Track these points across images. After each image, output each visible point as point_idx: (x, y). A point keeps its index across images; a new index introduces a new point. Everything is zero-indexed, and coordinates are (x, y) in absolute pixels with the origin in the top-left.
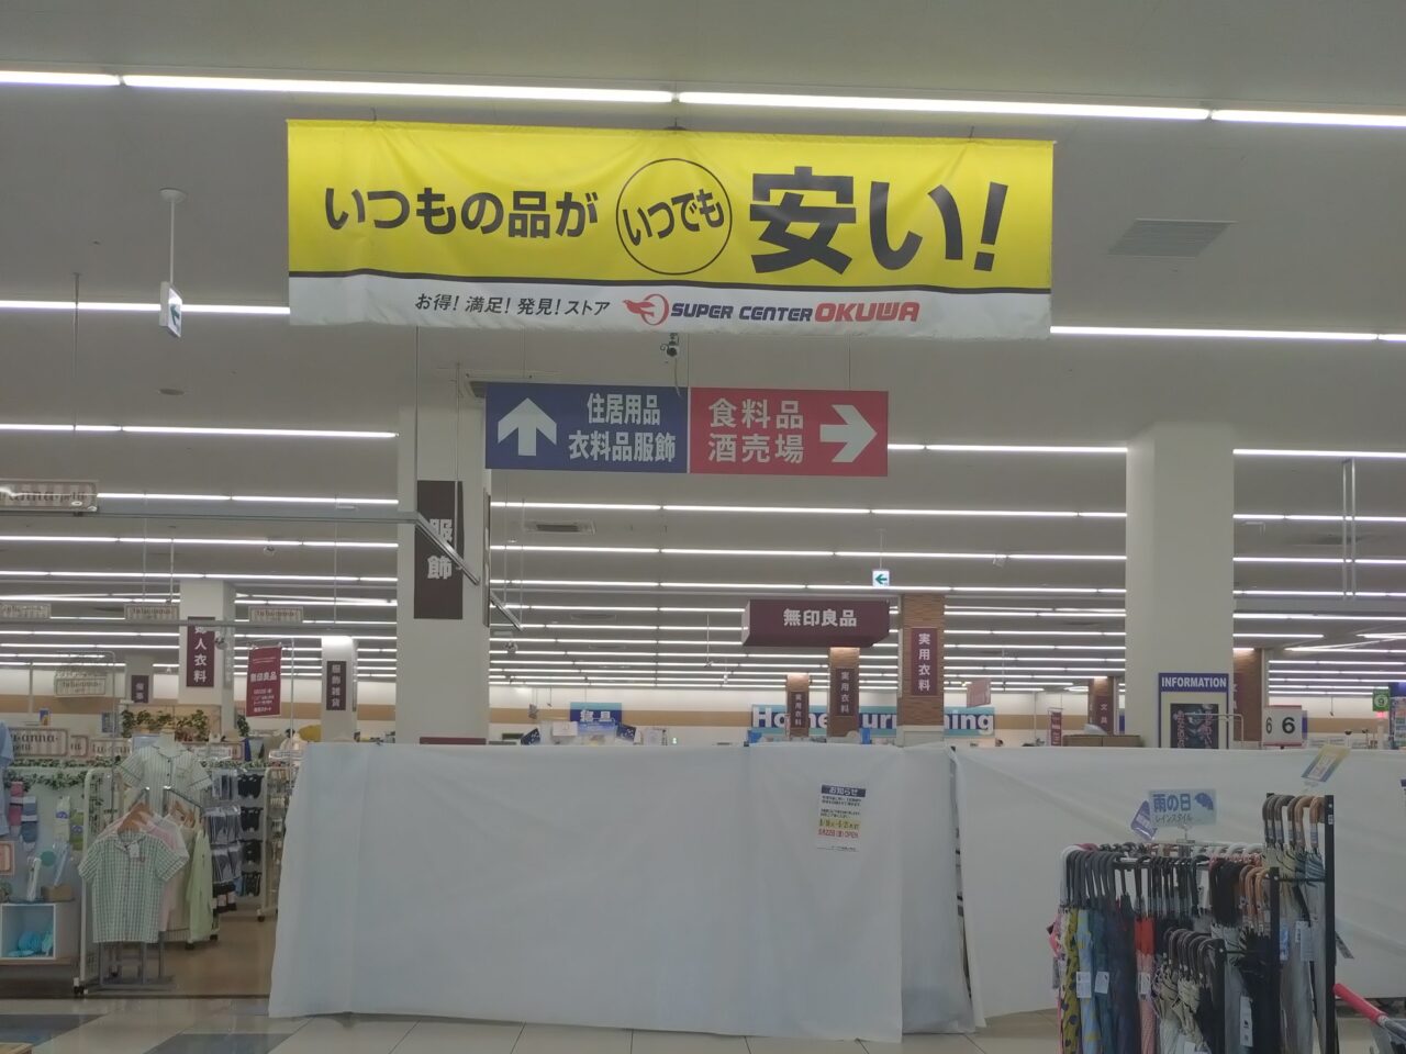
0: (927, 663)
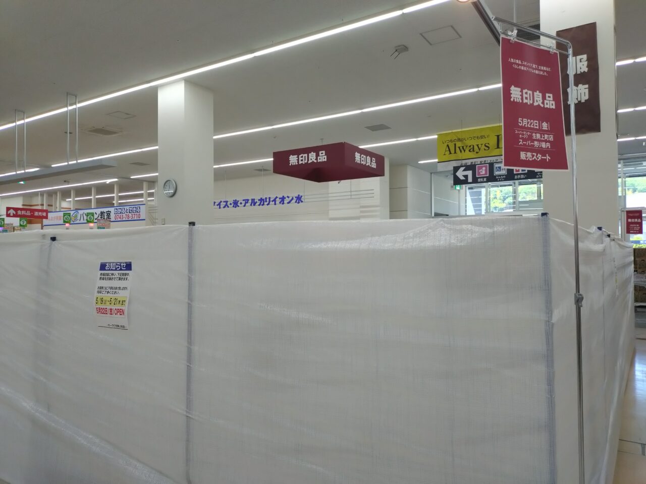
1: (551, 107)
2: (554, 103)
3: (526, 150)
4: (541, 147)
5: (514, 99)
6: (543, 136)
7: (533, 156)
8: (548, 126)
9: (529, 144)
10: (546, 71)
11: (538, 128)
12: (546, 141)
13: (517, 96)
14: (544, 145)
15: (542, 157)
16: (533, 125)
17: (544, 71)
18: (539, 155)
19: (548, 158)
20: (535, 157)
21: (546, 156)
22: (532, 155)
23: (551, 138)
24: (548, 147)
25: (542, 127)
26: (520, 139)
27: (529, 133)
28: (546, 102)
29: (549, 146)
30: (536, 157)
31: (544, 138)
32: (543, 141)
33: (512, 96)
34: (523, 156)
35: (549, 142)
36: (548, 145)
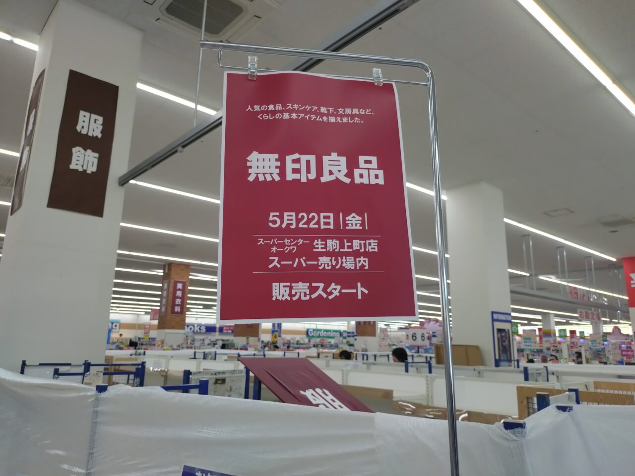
0: (180, 298)
1: (374, 181)
2: (381, 173)
3: (289, 277)
4: (342, 268)
5: (257, 178)
6: (346, 244)
7: (313, 290)
8: (363, 220)
9: (300, 263)
10: (359, 116)
11: (332, 227)
12: (356, 254)
13: (267, 170)
14: (349, 263)
15: (343, 291)
16: (318, 223)
17: (352, 116)
18: (333, 285)
19: (361, 290)
20: (320, 292)
21: (356, 288)
22: (310, 287)
23: (373, 246)
24: (363, 266)
25: (345, 225)
26: (274, 255)
27: (301, 241)
28: (357, 172)
29: (366, 264)
30: (324, 290)
31: (351, 247)
32: (347, 254)
33: (250, 171)
34: (279, 291)
35: (366, 254)
36: (363, 261)
